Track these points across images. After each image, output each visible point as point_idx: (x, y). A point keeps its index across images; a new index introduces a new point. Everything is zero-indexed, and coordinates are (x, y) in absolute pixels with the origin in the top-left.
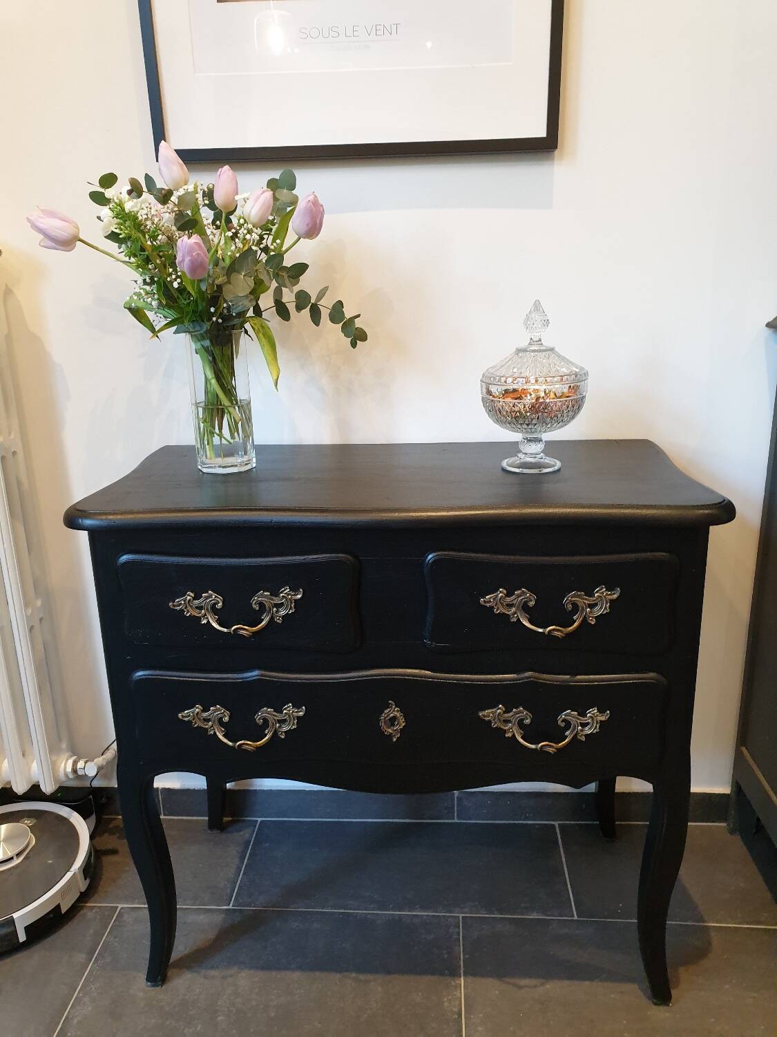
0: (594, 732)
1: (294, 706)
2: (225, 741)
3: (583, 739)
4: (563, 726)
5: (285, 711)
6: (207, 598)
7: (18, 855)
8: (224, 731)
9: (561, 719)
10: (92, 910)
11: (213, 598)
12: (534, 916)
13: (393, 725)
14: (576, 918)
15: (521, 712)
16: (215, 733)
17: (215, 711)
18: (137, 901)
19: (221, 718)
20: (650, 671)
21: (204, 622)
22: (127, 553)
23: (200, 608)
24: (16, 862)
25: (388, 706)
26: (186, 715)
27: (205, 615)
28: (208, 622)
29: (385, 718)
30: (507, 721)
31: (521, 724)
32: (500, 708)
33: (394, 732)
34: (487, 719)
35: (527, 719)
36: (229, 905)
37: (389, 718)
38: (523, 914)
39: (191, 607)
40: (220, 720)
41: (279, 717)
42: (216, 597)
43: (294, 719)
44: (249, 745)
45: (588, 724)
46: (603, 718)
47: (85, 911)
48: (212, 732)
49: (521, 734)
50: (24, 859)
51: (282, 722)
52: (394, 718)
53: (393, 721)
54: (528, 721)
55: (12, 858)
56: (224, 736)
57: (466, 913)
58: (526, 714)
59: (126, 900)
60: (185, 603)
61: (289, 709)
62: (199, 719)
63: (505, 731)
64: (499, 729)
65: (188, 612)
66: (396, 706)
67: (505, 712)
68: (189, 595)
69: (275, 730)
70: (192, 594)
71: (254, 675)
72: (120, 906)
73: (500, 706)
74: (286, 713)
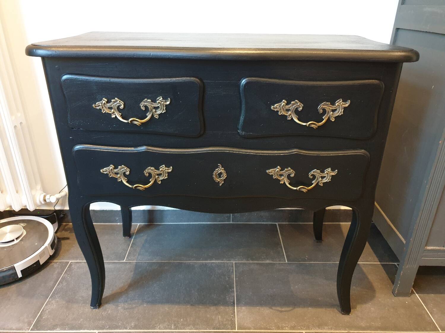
0: (328, 181)
1: (166, 167)
2: (127, 184)
3: (322, 185)
4: (311, 178)
5: (161, 169)
6: (114, 102)
7: (17, 239)
8: (126, 180)
9: (311, 174)
10: (56, 263)
11: (118, 102)
12: (268, 262)
13: (220, 177)
14: (287, 262)
15: (289, 170)
16: (122, 181)
17: (121, 169)
18: (79, 259)
19: (125, 172)
20: (362, 149)
21: (113, 116)
22: (66, 74)
23: (111, 108)
24: (16, 242)
25: (217, 167)
26: (105, 170)
27: (114, 112)
28: (116, 116)
29: (216, 173)
30: (281, 175)
31: (289, 177)
32: (278, 168)
33: (220, 180)
34: (271, 174)
35: (292, 174)
36: (124, 260)
37: (218, 173)
38: (263, 261)
39: (106, 107)
40: (124, 174)
41: (158, 172)
42: (120, 102)
43: (166, 174)
44: (141, 187)
45: (325, 177)
46: (333, 174)
47: (53, 264)
48: (120, 180)
49: (288, 182)
50: (20, 240)
51: (159, 175)
52: (221, 173)
53: (220, 175)
54: (292, 175)
55: (13, 240)
56: (127, 182)
57: (236, 261)
58: (292, 171)
59: (73, 259)
60: (102, 105)
61: (163, 168)
62: (112, 173)
63: (280, 181)
64: (277, 179)
65: (104, 110)
66: (222, 167)
67: (280, 170)
68: (104, 100)
69: (156, 179)
70: (106, 100)
71: (143, 148)
72: (70, 261)
73: (278, 167)
74: (161, 170)
